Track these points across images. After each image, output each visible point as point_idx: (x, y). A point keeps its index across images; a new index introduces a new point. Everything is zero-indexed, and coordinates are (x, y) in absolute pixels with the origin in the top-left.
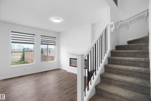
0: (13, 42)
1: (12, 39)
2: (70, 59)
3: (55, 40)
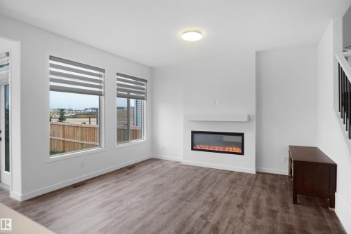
0: (53, 89)
1: (52, 80)
2: (193, 133)
3: (145, 87)
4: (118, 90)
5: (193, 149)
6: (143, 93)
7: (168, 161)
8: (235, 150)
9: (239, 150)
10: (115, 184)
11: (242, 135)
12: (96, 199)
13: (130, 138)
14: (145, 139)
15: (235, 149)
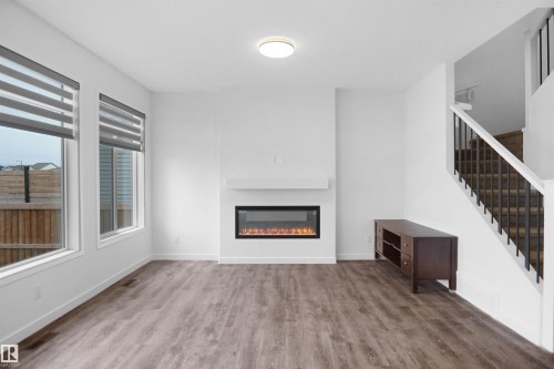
3: (140, 127)
4: (102, 128)
5: (238, 236)
6: (138, 139)
7: (190, 262)
8: (306, 232)
9: (310, 232)
10: (126, 322)
11: (317, 208)
12: (116, 360)
13: (115, 226)
14: (142, 226)
15: (305, 230)
